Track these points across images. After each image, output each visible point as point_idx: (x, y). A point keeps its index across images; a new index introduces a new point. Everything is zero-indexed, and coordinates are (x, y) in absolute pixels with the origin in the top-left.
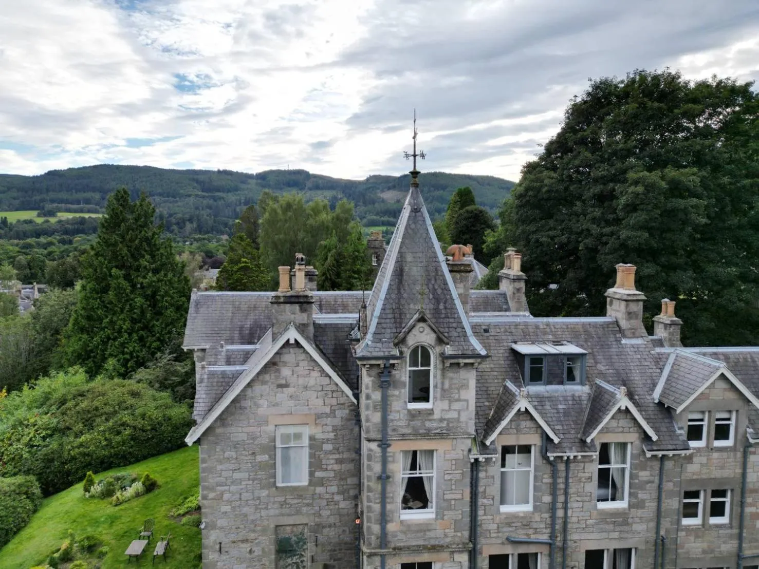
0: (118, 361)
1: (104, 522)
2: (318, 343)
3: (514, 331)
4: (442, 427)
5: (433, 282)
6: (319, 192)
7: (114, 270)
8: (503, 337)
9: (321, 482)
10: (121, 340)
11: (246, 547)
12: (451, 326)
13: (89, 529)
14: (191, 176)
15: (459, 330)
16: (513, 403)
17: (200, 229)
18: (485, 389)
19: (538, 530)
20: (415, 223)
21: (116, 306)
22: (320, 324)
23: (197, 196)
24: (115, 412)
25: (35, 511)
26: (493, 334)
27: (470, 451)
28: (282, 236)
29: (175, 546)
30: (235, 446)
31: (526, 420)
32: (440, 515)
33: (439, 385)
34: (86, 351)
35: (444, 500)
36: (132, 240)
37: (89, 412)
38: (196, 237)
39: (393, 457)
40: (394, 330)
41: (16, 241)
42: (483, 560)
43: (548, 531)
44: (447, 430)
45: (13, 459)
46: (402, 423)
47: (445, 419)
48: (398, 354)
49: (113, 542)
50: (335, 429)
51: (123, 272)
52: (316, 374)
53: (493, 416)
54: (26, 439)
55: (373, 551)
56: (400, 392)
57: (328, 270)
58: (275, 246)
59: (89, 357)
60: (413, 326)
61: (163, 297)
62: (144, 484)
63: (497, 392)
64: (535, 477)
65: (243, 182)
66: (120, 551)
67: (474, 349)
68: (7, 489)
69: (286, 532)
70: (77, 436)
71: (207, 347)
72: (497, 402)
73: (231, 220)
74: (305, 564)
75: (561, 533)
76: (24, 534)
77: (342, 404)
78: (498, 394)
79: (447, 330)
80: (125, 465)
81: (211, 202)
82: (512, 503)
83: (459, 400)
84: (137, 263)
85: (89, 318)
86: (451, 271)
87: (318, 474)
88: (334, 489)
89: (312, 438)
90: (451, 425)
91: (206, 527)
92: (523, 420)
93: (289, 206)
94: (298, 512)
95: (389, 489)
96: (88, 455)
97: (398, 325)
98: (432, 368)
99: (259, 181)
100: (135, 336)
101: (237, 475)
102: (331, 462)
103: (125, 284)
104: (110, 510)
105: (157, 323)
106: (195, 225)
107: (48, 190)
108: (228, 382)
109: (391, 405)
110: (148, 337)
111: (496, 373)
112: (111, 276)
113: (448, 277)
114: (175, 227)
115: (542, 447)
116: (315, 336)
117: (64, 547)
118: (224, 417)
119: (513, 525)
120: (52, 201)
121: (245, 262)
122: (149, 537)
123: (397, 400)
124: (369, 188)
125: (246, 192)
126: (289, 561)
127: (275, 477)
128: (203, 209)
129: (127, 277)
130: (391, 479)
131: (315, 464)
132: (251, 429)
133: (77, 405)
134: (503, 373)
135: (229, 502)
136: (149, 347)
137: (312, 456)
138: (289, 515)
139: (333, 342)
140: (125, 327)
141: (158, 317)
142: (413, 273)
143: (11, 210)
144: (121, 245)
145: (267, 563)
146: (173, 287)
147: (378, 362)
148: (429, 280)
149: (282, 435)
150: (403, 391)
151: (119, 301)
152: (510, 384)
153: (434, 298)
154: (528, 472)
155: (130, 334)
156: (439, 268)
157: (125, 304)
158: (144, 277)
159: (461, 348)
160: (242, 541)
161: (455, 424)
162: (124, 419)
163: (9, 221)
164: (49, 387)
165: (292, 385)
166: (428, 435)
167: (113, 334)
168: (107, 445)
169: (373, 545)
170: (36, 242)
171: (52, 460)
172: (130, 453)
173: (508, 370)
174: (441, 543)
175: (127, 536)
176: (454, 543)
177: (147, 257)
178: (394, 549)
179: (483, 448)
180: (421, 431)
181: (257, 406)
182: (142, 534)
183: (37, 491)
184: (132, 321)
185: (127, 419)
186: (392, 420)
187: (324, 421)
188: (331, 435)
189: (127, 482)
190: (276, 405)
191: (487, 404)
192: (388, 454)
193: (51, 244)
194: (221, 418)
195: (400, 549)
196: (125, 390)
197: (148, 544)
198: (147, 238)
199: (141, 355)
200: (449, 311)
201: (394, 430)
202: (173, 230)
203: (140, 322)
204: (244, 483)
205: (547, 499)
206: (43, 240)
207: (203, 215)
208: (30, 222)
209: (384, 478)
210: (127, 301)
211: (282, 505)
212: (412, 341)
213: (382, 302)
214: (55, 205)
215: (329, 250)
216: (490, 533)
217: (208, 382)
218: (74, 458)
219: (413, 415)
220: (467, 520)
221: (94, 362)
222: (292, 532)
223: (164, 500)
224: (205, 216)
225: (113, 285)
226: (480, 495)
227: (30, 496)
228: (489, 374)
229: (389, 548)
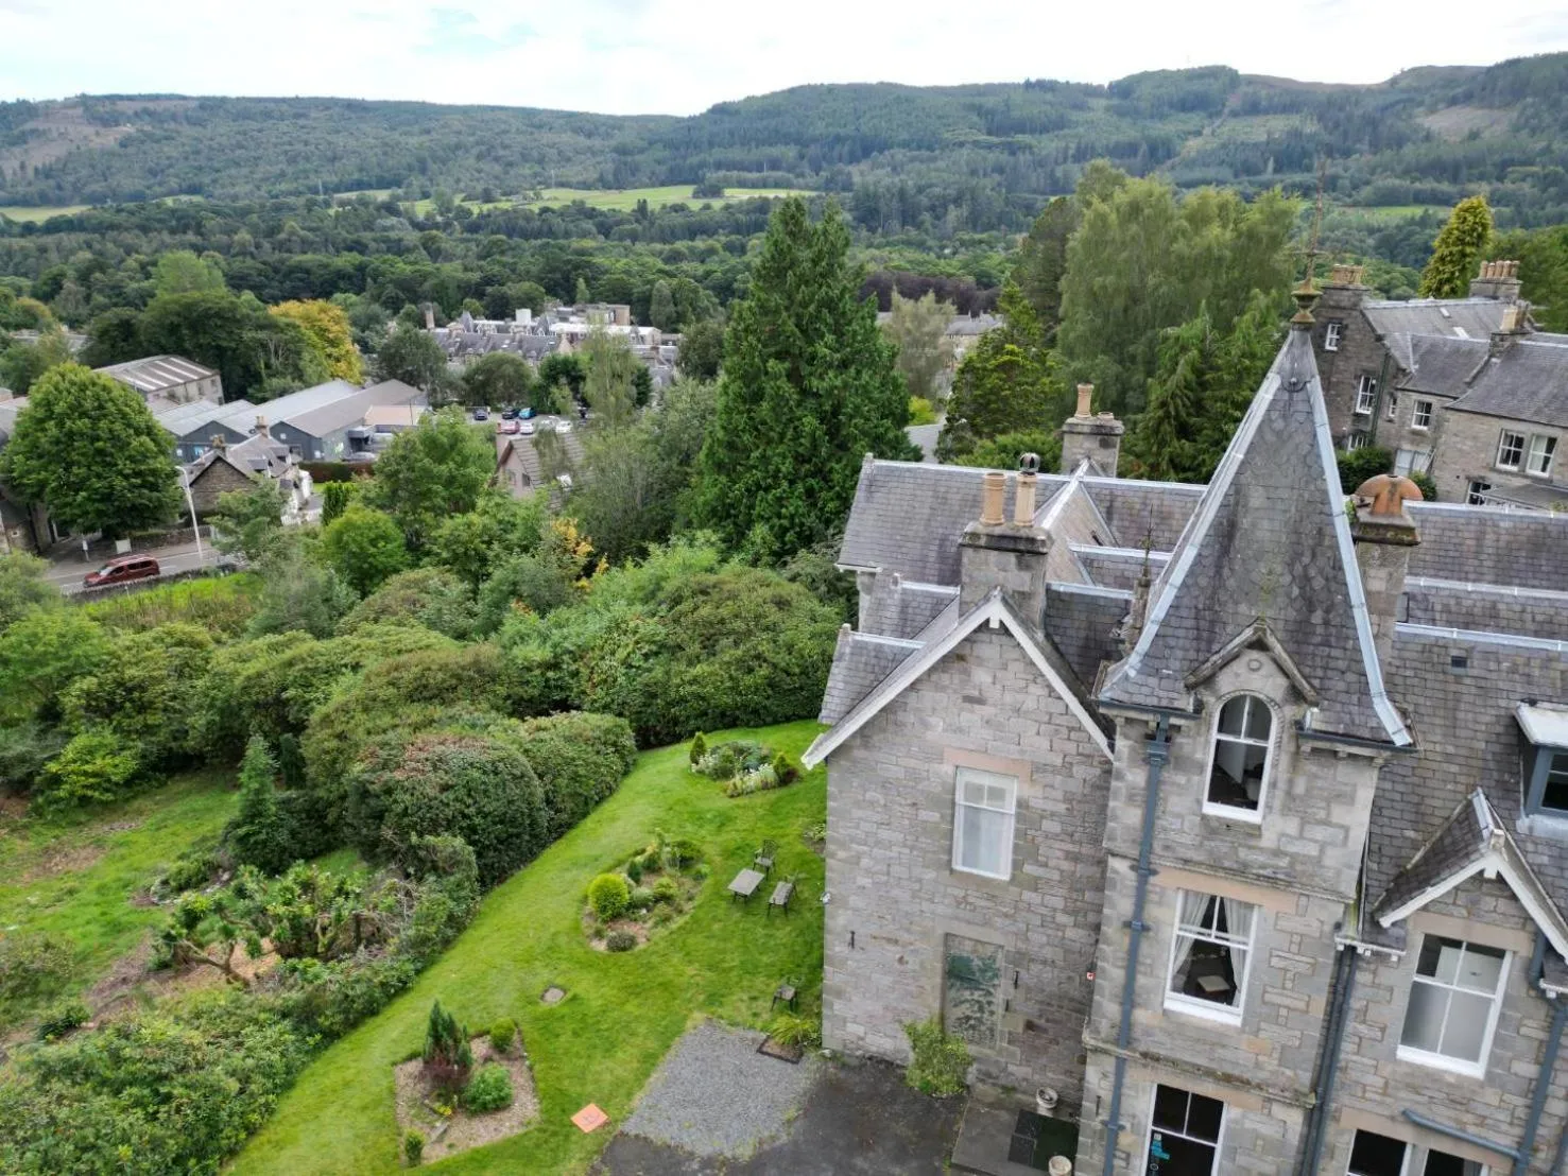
0: (771, 528)
1: (711, 821)
2: (1051, 630)
3: (1537, 672)
4: (1278, 867)
5: (1306, 560)
6: (1258, 120)
7: (771, 363)
8: (1501, 685)
9: (1034, 884)
10: (778, 492)
11: (893, 952)
12: (1332, 664)
13: (689, 828)
14: (969, 100)
15: (1350, 677)
16: (1467, 855)
17: (973, 222)
18: (1416, 799)
19: (1488, 1121)
20: (1284, 417)
21: (771, 429)
22: (1059, 593)
23: (976, 143)
24: (749, 633)
25: (626, 773)
26: (1475, 672)
27: (1338, 926)
28: (1110, 279)
29: (806, 895)
30: (885, 785)
31: (1497, 897)
32: (1251, 1023)
33: (1282, 785)
34: (724, 505)
35: (1264, 1003)
36: (804, 305)
37: (711, 624)
38: (966, 237)
39: (1162, 894)
40: (1192, 655)
41: (658, 246)
42: (1341, 1133)
43: (1518, 1131)
44: (1287, 875)
45: (605, 681)
46: (1186, 839)
47: (1286, 854)
48: (1190, 708)
49: (718, 859)
50: (1068, 798)
51: (787, 365)
52: (1037, 690)
53: (1416, 866)
54: (621, 654)
55: (1101, 1045)
56: (1189, 781)
57: (1173, 396)
58: (1094, 298)
59: (729, 516)
60: (1236, 657)
61: (851, 417)
62: (776, 769)
63: (1445, 813)
64: (1502, 1017)
65: (1079, 107)
66: (725, 877)
67: (1381, 728)
68: (590, 734)
69: (966, 950)
70: (690, 664)
71: (879, 570)
72: (1438, 834)
73: (1040, 198)
74: (993, 1008)
75: (1549, 1146)
76: (608, 807)
77: (1088, 756)
78: (1447, 819)
79: (1320, 673)
80: (757, 726)
81: (1004, 157)
82: (1432, 1049)
83: (1326, 823)
84: (810, 350)
85: (731, 446)
86: (1356, 540)
87: (1028, 869)
88: (1059, 903)
89: (1022, 804)
90: (1299, 867)
91: (831, 901)
92: (1492, 895)
93: (1135, 209)
94: (986, 923)
95: (1145, 948)
96: (703, 699)
97: (1203, 645)
98: (1271, 744)
99: (1115, 101)
100: (800, 488)
101: (884, 834)
102: (1055, 854)
103: (787, 388)
104: (723, 803)
105: (837, 467)
106: (965, 211)
107: (711, 145)
108: (883, 666)
109: (1165, 800)
110: (821, 489)
111: (1454, 769)
112: (767, 373)
113: (1348, 552)
114: (926, 217)
115: (1531, 961)
116: (1047, 615)
117: (650, 850)
118: (866, 732)
119: (1425, 1092)
120: (719, 166)
121: (1012, 353)
122: (768, 868)
123: (1180, 795)
124: (1392, 105)
125: (1081, 130)
126: (967, 994)
127: (950, 851)
128: (985, 175)
129: (794, 376)
130: (1151, 934)
131: (1025, 850)
132: (912, 763)
133: (696, 608)
134: (1474, 772)
135: (868, 872)
136: (822, 509)
137: (1020, 834)
138: (969, 922)
139: (1083, 634)
140: (784, 469)
141: (841, 453)
142: (1259, 534)
143: (653, 185)
144: (785, 314)
145: (928, 987)
146: (870, 399)
147: (1145, 717)
148: (1297, 556)
149: (967, 785)
150: (1196, 778)
151: (777, 420)
152: (1482, 806)
153: (1302, 595)
154: (1488, 1002)
155: (792, 483)
156: (1327, 530)
157: (786, 425)
158: (821, 377)
159: (1347, 718)
160: (889, 940)
161: (1309, 868)
162: (760, 648)
163: (651, 206)
164: (662, 567)
165: (990, 701)
166: (1241, 872)
167: (765, 478)
168: (732, 688)
169: (1103, 1035)
170: (689, 248)
171: (654, 696)
172: (765, 707)
173: (1492, 765)
174: (1246, 1076)
175: (737, 855)
176: (1274, 1086)
177: (830, 338)
178: (1145, 1055)
179: (1373, 929)
180: (1227, 864)
181: (926, 725)
182: (758, 860)
183: (629, 741)
184: (796, 459)
185: (765, 648)
186: (1165, 830)
187: (1049, 778)
188: (1062, 808)
189: (752, 760)
190: (960, 730)
191: (1411, 834)
192: (1149, 887)
193: (711, 251)
194: (863, 733)
195: (1157, 1059)
196: (768, 593)
197: (766, 879)
198: (832, 300)
199: (808, 522)
200: (1333, 631)
201: (1167, 848)
202: (922, 223)
203: (809, 461)
204: (895, 849)
205: (1527, 1069)
206: (700, 244)
207: (984, 188)
208: (679, 208)
209: (1138, 928)
210: (791, 420)
211: (959, 903)
212: (1229, 683)
213: (1174, 592)
214: (722, 173)
215: (1184, 349)
216: (1364, 1092)
217: (851, 661)
218: (683, 700)
219: (1211, 827)
220: (1312, 1052)
221: (735, 524)
222: (975, 951)
223: (805, 805)
224: (988, 191)
225: (768, 391)
226: (1351, 1015)
227: (619, 749)
228: (1435, 766)
229: (1134, 1050)
